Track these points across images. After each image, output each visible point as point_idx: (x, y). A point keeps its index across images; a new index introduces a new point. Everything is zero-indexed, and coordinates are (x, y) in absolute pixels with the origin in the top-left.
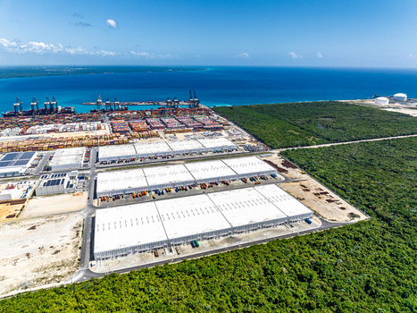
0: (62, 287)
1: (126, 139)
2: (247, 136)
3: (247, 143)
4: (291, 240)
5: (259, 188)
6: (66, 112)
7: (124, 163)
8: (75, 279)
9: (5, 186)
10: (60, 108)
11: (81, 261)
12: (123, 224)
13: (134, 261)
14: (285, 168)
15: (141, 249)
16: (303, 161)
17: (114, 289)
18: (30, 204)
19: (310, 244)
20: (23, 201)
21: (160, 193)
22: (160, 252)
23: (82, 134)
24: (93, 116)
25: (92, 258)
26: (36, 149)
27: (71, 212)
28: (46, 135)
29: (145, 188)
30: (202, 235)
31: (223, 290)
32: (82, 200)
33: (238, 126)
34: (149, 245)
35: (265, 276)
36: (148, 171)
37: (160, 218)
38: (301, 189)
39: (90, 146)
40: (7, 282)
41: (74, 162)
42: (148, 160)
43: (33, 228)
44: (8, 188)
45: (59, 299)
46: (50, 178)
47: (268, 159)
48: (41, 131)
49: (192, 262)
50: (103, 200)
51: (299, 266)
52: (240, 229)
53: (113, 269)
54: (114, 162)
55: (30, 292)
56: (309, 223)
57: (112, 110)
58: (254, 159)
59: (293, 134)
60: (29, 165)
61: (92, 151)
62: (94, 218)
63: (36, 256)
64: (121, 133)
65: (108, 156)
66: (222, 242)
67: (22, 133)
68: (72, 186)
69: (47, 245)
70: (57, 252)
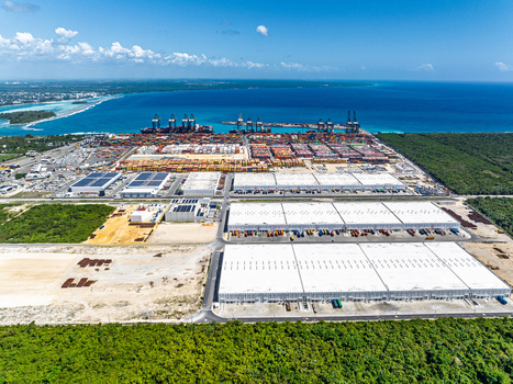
0: (182, 324)
1: (265, 167)
2: (421, 174)
3: (421, 184)
4: (471, 322)
5: (432, 245)
6: (204, 131)
7: (261, 195)
8: (196, 318)
9: (136, 206)
10: (198, 126)
11: (204, 300)
12: (254, 265)
13: (261, 311)
14: (473, 222)
15: (270, 298)
16: (501, 215)
17: (236, 339)
18: (159, 228)
19: (502, 333)
20: (152, 225)
21: (300, 235)
22: (293, 305)
23: (218, 157)
24: (232, 137)
25: (216, 300)
26: (169, 170)
27: (199, 244)
28: (181, 156)
29: (282, 226)
30: (348, 294)
31: (368, 369)
32: (211, 231)
33: (410, 159)
34: (281, 295)
35: (428, 362)
36: (288, 206)
37: (297, 265)
38: (494, 254)
39: (225, 172)
40: (130, 309)
41: (207, 188)
42: (288, 194)
43: (159, 255)
44: (140, 209)
45: (178, 337)
46: (181, 203)
47: (448, 207)
48: (176, 151)
49: (331, 325)
50: (234, 234)
51: (480, 360)
52: (399, 295)
53: (238, 315)
54: (250, 192)
55: (150, 324)
56: (504, 303)
57: (252, 132)
58: (428, 206)
59: (489, 176)
60: (161, 187)
61: (227, 176)
62: (222, 254)
63: (159, 286)
64: (261, 158)
65: (244, 185)
66: (373, 308)
67: (158, 152)
68: (202, 214)
69: (171, 276)
70: (180, 285)
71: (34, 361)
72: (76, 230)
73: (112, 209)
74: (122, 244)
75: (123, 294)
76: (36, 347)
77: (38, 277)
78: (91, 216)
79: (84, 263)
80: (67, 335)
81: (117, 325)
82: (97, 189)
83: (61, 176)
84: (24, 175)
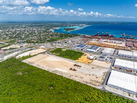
0: (95, 88)
1: (130, 49)
7: (127, 58)
8: (99, 88)
9: (89, 54)
10: (110, 35)
11: (103, 83)
12: (120, 78)
13: (120, 93)
15: (124, 90)
17: (110, 98)
18: (94, 61)
20: (92, 60)
23: (115, 44)
24: (120, 39)
25: (106, 84)
26: (100, 46)
27: (104, 68)
28: (104, 43)
29: (132, 69)
32: (109, 65)
34: (128, 90)
37: (136, 82)
39: (116, 49)
40: (83, 79)
41: (110, 53)
43: (93, 68)
44: (90, 55)
45: (94, 91)
46: (101, 55)
48: (103, 41)
50: (115, 68)
53: (112, 91)
54: (123, 56)
55: (87, 85)
57: (128, 38)
60: (97, 50)
61: (117, 51)
62: (111, 72)
63: (91, 76)
64: (129, 47)
65: (122, 54)
67: (98, 41)
68: (107, 60)
69: (95, 74)
70: (97, 78)
71: (61, 84)
72: (75, 57)
73: (84, 54)
74: (84, 63)
75: (82, 75)
76: (62, 81)
77: (65, 66)
78: (78, 54)
79: (75, 65)
80: (69, 81)
81: (80, 82)
82: (81, 48)
83: (74, 44)
84: (66, 42)
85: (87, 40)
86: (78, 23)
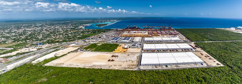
0: (133, 70)
1: (151, 36)
2: (184, 37)
3: (184, 39)
4: (196, 69)
5: (187, 53)
6: (138, 28)
7: (150, 42)
8: (136, 69)
9: (124, 44)
11: (138, 65)
12: (149, 58)
13: (150, 68)
14: (196, 48)
15: (152, 65)
16: (202, 46)
17: (145, 74)
18: (129, 49)
19: (202, 71)
20: (127, 48)
21: (159, 51)
22: (157, 66)
23: (141, 34)
24: (144, 30)
25: (140, 65)
26: (131, 37)
27: (137, 53)
29: (155, 49)
30: (169, 64)
31: (174, 80)
32: (139, 50)
33: (182, 34)
34: (154, 64)
35: (187, 78)
36: (156, 45)
37: (158, 58)
38: (200, 54)
40: (122, 66)
41: (139, 41)
42: (156, 42)
43: (128, 55)
44: (124, 45)
45: (132, 73)
46: (133, 44)
47: (190, 44)
48: (132, 33)
49: (166, 71)
50: (144, 51)
51: (198, 77)
52: (180, 64)
53: (145, 69)
54: (148, 41)
55: (126, 70)
56: (202, 65)
57: (149, 28)
58: (186, 44)
59: (199, 38)
60: (129, 40)
61: (143, 38)
62: (142, 55)
63: (128, 62)
64: (150, 34)
66: (174, 67)
67: (128, 33)
68: (138, 46)
69: (131, 60)
70: (133, 62)
71: (101, 76)
72: (111, 49)
73: (119, 45)
74: (121, 52)
75: (120, 63)
76: (102, 73)
77: (103, 59)
78: (114, 46)
79: (112, 56)
80: (108, 71)
81: (119, 70)
82: (116, 41)
83: (108, 38)
84: (101, 37)
85: (120, 33)
86: (110, 19)
